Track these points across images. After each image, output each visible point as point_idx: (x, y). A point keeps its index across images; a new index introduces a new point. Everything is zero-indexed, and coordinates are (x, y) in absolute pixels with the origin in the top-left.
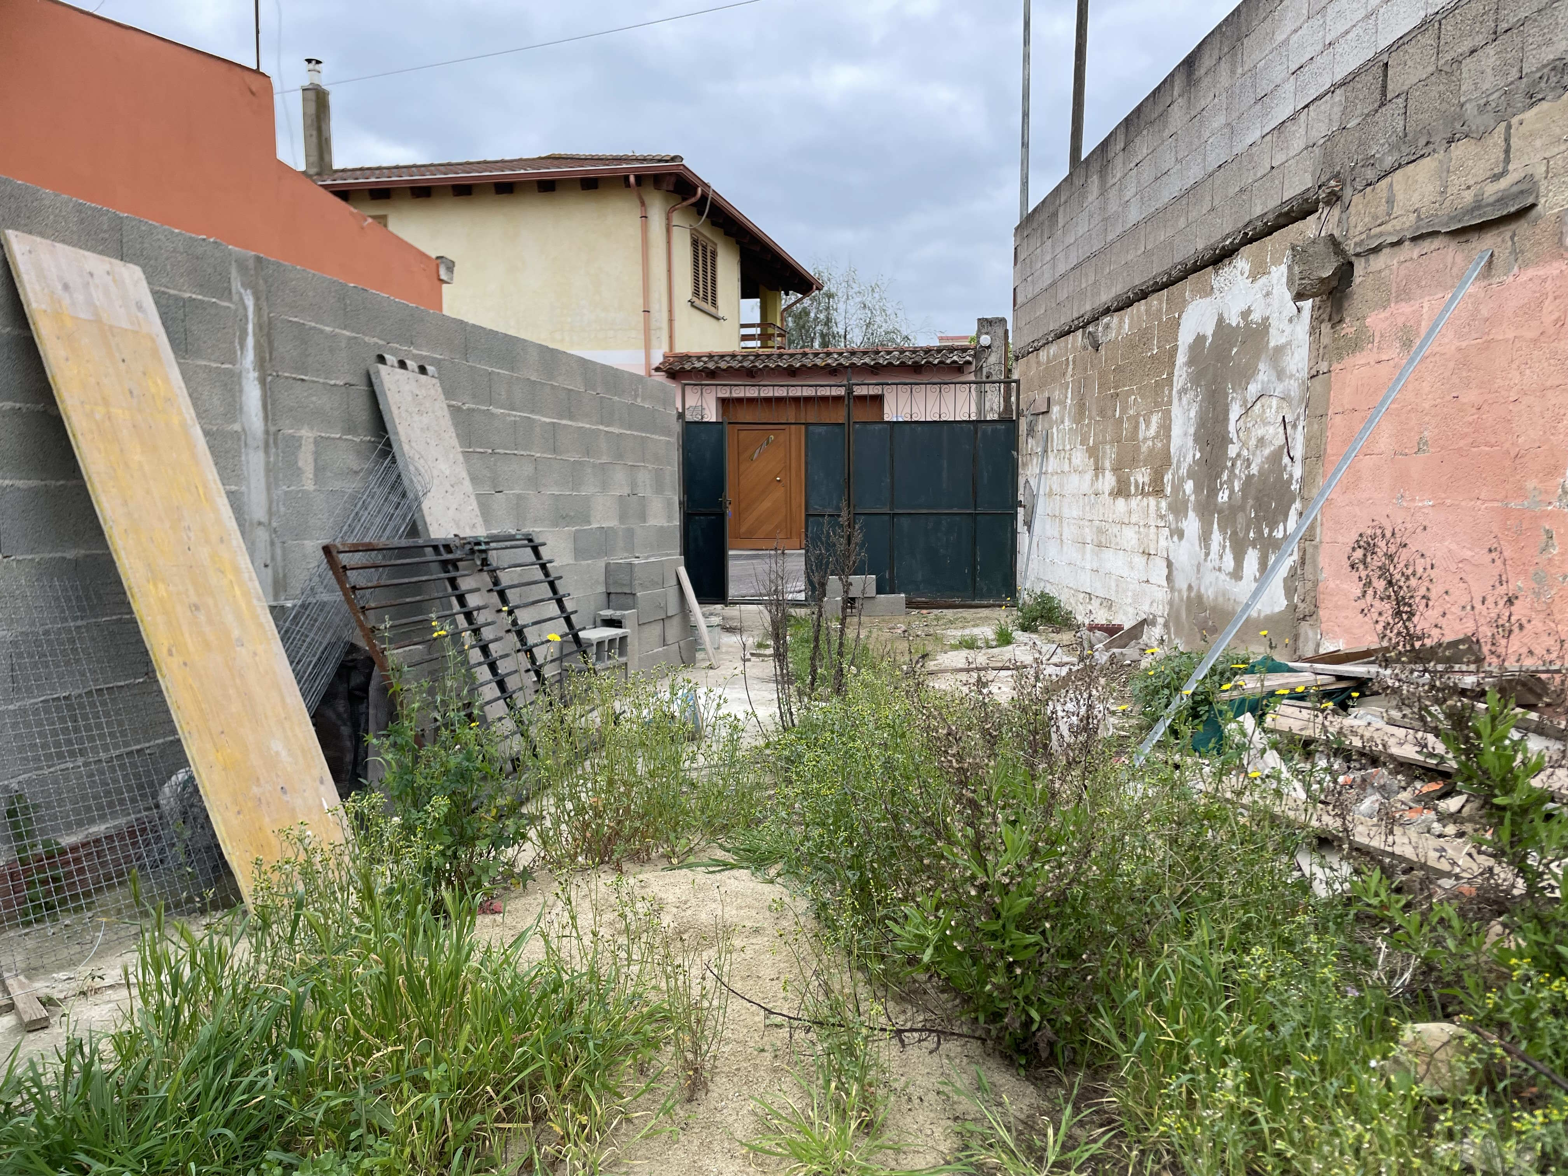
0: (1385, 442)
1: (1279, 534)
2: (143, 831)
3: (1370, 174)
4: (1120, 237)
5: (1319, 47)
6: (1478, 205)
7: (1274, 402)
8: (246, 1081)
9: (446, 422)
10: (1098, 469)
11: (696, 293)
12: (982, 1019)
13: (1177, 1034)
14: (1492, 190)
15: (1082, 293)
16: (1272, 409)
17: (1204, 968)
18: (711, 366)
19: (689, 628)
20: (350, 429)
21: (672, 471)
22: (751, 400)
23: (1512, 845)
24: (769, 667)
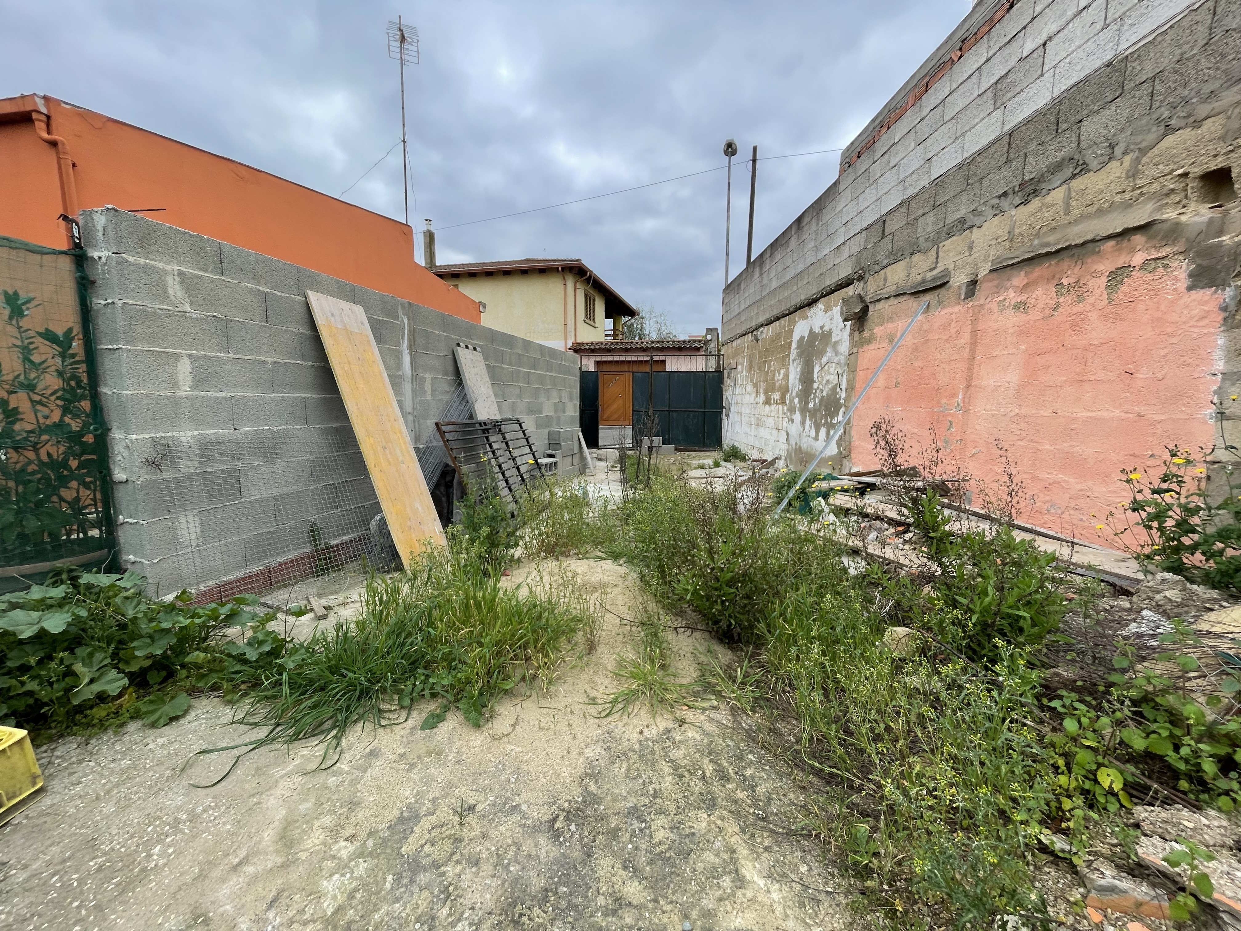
0: (881, 382)
1: (835, 421)
2: (364, 539)
3: (877, 268)
4: (768, 294)
5: (855, 213)
6: (923, 282)
7: (834, 365)
8: (410, 641)
9: (485, 371)
10: (757, 393)
11: (586, 317)
12: (710, 623)
13: (792, 630)
14: (930, 275)
15: (752, 318)
16: (833, 368)
17: (805, 604)
18: (592, 347)
19: (583, 459)
20: (446, 374)
21: (576, 391)
22: (610, 362)
23: (936, 553)
24: (618, 475)
